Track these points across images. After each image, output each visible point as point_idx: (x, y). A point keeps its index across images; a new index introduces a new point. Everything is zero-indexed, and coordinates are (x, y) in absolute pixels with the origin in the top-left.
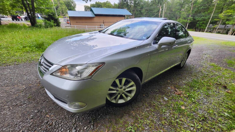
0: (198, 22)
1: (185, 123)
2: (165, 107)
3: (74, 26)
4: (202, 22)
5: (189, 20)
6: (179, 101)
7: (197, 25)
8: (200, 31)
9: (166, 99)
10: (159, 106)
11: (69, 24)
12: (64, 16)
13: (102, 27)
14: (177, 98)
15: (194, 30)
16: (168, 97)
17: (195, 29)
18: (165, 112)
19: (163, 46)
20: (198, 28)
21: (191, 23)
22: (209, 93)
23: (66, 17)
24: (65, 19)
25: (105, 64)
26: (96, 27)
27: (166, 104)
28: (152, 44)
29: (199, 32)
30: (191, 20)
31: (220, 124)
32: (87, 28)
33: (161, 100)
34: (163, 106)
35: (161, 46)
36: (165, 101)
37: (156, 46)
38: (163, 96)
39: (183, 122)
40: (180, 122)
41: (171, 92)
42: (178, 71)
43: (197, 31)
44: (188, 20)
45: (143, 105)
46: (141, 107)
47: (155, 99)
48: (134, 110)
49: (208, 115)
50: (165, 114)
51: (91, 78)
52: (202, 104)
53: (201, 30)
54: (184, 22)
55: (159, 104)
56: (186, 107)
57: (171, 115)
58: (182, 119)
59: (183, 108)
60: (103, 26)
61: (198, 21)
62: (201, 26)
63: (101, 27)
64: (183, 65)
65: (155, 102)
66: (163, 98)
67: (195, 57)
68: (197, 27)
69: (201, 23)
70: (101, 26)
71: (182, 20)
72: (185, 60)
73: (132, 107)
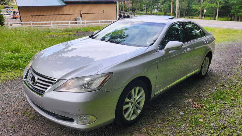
0: (233, 7)
1: (202, 133)
2: (181, 121)
3: (29, 23)
4: (239, 6)
5: (219, 5)
6: (198, 114)
7: (231, 11)
8: (238, 20)
9: (181, 113)
10: (174, 121)
11: (19, 20)
12: (5, 4)
13: (79, 23)
14: (195, 112)
15: (230, 19)
16: (184, 111)
17: (231, 17)
18: (180, 126)
19: (170, 52)
20: (234, 15)
21: (222, 8)
22: (234, 103)
23: (10, 6)
24: (8, 9)
25: (113, 74)
26: (68, 23)
27: (181, 118)
28: (158, 50)
29: (237, 22)
30: (222, 4)
31: (239, 131)
32: (52, 25)
33: (176, 115)
34: (178, 121)
35: (169, 51)
36: (180, 115)
37: (163, 52)
38: (178, 111)
39: (199, 132)
40: (196, 133)
41: (188, 106)
42: (198, 82)
43: (234, 20)
44: (217, 3)
45: (155, 121)
46: (153, 123)
47: (168, 114)
48: (144, 127)
49: (228, 125)
50: (180, 128)
51: (101, 89)
52: (224, 115)
53: (240, 17)
54: (211, 7)
55: (174, 119)
56: (205, 119)
57: (187, 128)
58: (199, 130)
59: (201, 120)
60: (81, 21)
61: (233, 4)
62: (238, 12)
63: (76, 23)
64: (205, 73)
65: (168, 117)
66: (178, 113)
67: (226, 61)
68: (232, 14)
69: (238, 8)
70: (77, 21)
71: (208, 4)
72: (207, 66)
73: (142, 124)
